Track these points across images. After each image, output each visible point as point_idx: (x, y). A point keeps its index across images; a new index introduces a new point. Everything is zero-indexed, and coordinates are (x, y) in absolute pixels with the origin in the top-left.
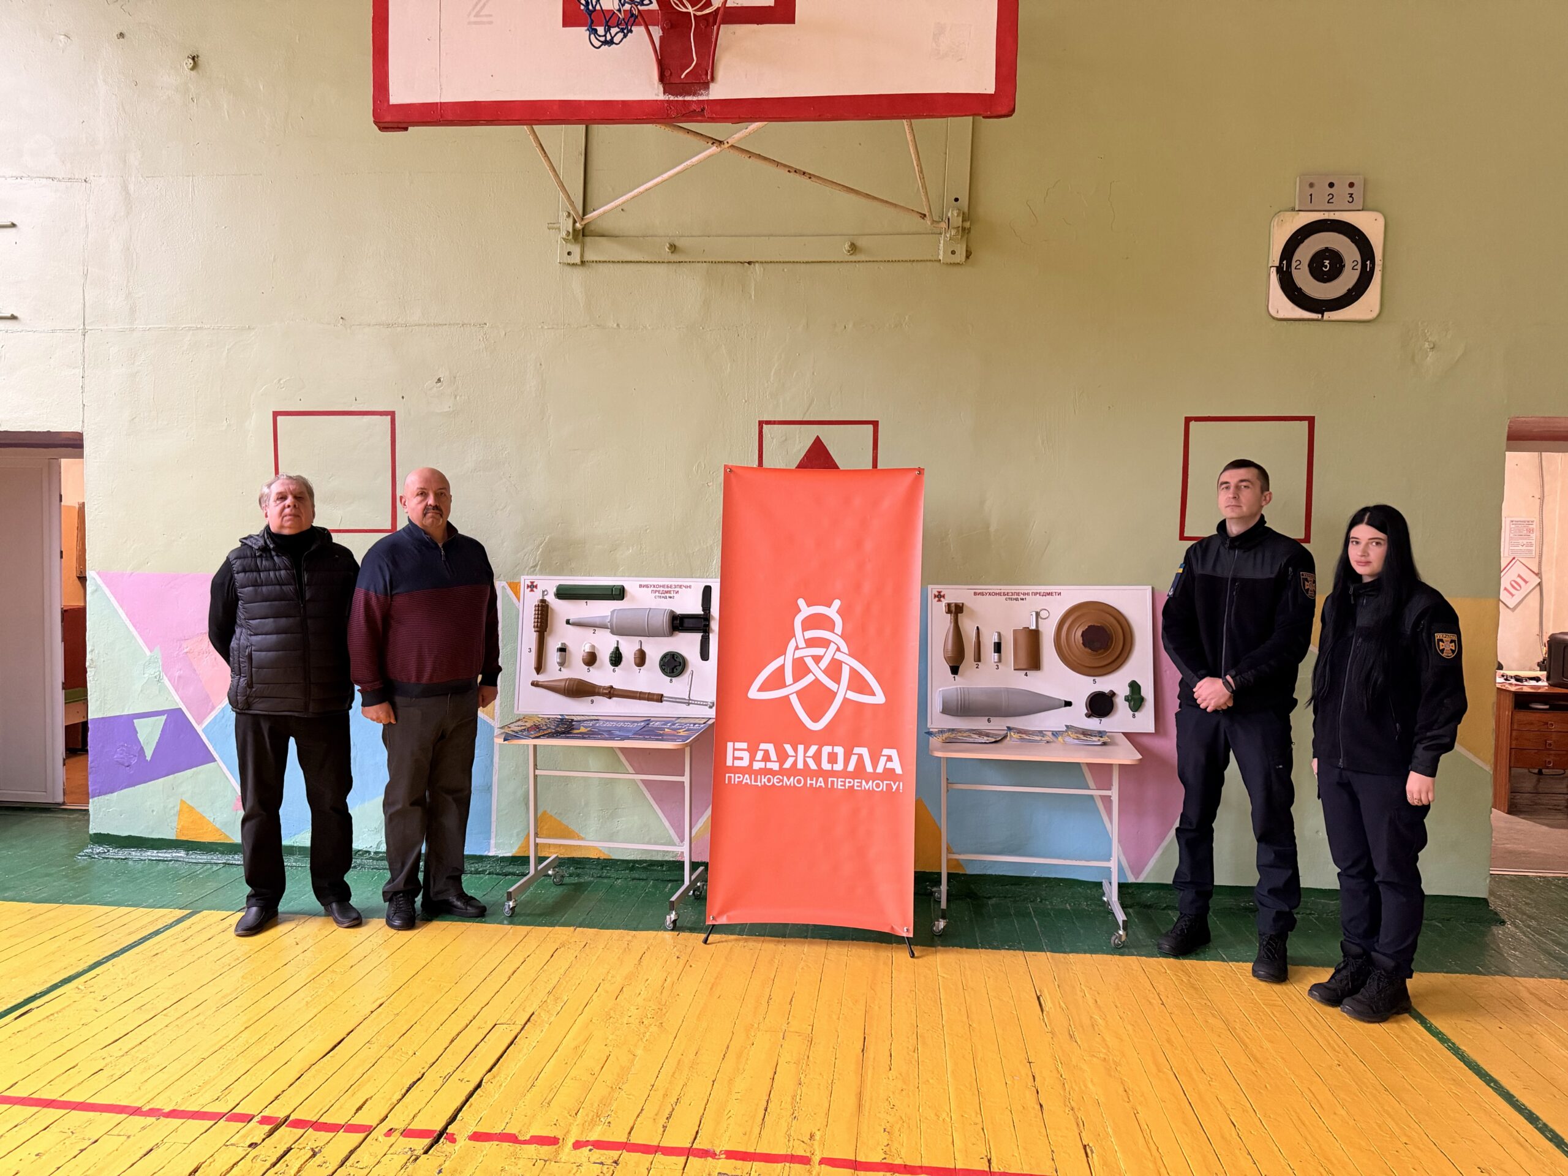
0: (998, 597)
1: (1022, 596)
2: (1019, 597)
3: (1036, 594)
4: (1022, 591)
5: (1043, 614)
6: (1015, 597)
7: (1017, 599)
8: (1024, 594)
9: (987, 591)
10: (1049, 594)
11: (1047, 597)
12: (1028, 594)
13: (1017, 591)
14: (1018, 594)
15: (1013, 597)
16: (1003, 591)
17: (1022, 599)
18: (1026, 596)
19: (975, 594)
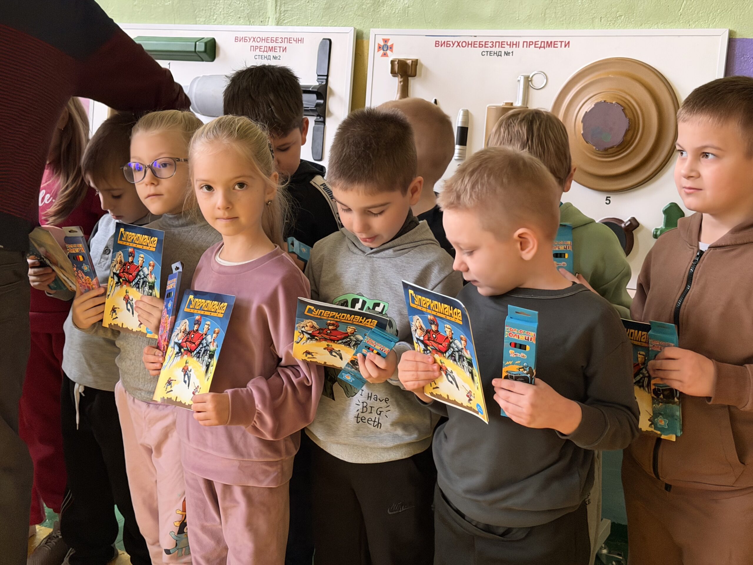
0: (470, 49)
1: (507, 49)
2: (503, 50)
3: (529, 44)
4: (509, 40)
5: (538, 81)
6: (496, 49)
7: (499, 54)
8: (511, 45)
9: (454, 39)
10: (550, 44)
11: (547, 49)
12: (517, 44)
13: (501, 40)
14: (501, 44)
15: (494, 49)
16: (478, 39)
17: (507, 54)
18: (514, 49)
19: (437, 44)
